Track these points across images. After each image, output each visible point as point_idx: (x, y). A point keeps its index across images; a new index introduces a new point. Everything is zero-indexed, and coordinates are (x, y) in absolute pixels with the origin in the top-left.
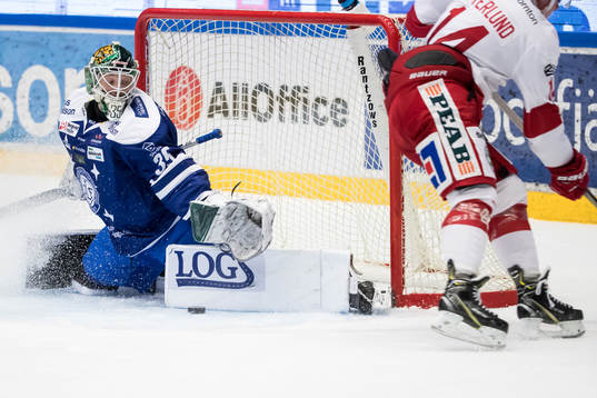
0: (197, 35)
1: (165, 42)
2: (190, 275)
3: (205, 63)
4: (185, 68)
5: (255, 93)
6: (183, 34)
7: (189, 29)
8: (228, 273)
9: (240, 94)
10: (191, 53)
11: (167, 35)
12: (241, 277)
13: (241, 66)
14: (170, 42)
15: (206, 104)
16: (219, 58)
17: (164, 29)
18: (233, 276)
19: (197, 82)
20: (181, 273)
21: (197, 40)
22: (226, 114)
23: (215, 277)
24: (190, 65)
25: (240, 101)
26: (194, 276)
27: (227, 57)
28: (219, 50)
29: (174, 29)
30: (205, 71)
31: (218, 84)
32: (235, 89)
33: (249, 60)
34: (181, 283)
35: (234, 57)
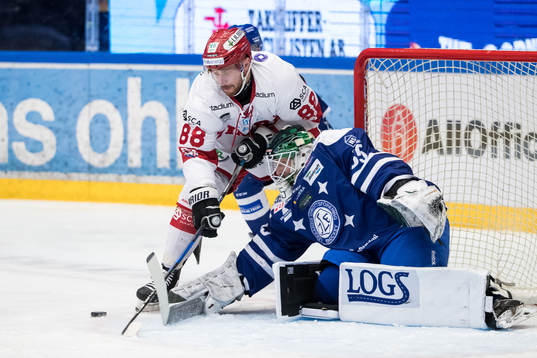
0: (413, 74)
1: (382, 83)
2: (358, 291)
3: (422, 102)
4: (404, 107)
6: (400, 74)
7: (406, 69)
8: (388, 290)
9: (454, 131)
10: (409, 93)
11: (385, 74)
12: (398, 294)
13: (458, 104)
14: (388, 83)
15: (421, 144)
16: (436, 97)
17: (382, 69)
18: (392, 293)
19: (411, 117)
20: (351, 290)
21: (414, 80)
22: (441, 152)
23: (378, 294)
24: (409, 105)
25: (454, 139)
26: (361, 292)
27: (443, 95)
28: (435, 89)
29: (392, 69)
32: (449, 127)
33: (465, 96)
34: (352, 298)
35: (450, 95)
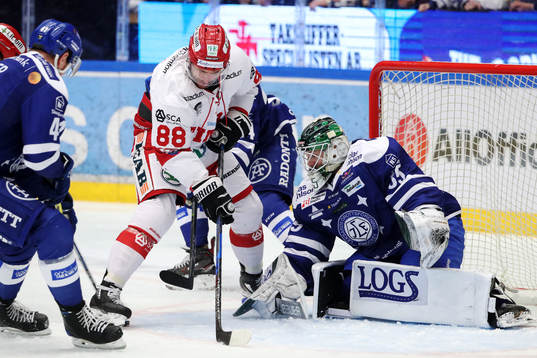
0: (425, 86)
1: (396, 93)
2: (369, 288)
3: (431, 112)
4: (413, 116)
5: (476, 140)
6: (412, 86)
7: (418, 80)
8: (398, 287)
9: (463, 141)
10: (419, 103)
11: (398, 86)
12: (408, 292)
13: (464, 114)
14: (400, 94)
15: (431, 150)
16: (444, 108)
17: (396, 80)
18: (402, 290)
19: (424, 130)
20: (362, 286)
21: (425, 91)
22: (449, 158)
23: (388, 290)
24: (418, 114)
25: (463, 148)
26: (372, 288)
27: (451, 106)
28: (445, 100)
29: (404, 81)
30: (431, 119)
31: (443, 131)
32: (458, 136)
33: (471, 108)
34: (363, 294)
35: (458, 106)
